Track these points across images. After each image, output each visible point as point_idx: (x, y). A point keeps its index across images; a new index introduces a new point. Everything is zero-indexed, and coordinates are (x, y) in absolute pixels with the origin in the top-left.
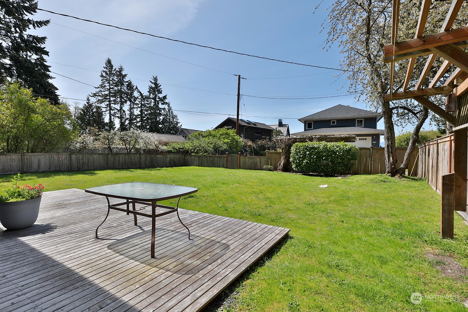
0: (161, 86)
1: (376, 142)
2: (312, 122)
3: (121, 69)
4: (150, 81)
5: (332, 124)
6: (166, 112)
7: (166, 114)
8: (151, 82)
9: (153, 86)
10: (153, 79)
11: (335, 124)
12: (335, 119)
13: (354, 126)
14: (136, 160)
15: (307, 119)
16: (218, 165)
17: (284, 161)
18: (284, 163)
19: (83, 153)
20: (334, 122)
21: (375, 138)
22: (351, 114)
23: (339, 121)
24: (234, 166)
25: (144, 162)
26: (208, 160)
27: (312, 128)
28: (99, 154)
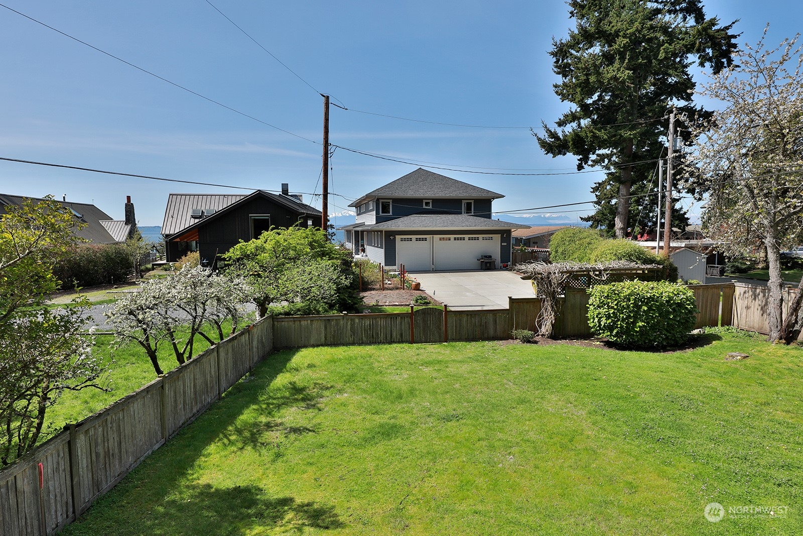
1: (506, 244)
2: (391, 201)
5: (424, 207)
11: (430, 207)
12: (432, 197)
13: (461, 213)
14: (213, 373)
15: (382, 195)
16: (386, 338)
17: (553, 318)
18: (554, 321)
19: (106, 413)
20: (429, 203)
21: (505, 236)
22: (455, 191)
23: (436, 201)
24: (430, 335)
25: (224, 373)
26: (357, 327)
27: (391, 214)
28: (144, 394)
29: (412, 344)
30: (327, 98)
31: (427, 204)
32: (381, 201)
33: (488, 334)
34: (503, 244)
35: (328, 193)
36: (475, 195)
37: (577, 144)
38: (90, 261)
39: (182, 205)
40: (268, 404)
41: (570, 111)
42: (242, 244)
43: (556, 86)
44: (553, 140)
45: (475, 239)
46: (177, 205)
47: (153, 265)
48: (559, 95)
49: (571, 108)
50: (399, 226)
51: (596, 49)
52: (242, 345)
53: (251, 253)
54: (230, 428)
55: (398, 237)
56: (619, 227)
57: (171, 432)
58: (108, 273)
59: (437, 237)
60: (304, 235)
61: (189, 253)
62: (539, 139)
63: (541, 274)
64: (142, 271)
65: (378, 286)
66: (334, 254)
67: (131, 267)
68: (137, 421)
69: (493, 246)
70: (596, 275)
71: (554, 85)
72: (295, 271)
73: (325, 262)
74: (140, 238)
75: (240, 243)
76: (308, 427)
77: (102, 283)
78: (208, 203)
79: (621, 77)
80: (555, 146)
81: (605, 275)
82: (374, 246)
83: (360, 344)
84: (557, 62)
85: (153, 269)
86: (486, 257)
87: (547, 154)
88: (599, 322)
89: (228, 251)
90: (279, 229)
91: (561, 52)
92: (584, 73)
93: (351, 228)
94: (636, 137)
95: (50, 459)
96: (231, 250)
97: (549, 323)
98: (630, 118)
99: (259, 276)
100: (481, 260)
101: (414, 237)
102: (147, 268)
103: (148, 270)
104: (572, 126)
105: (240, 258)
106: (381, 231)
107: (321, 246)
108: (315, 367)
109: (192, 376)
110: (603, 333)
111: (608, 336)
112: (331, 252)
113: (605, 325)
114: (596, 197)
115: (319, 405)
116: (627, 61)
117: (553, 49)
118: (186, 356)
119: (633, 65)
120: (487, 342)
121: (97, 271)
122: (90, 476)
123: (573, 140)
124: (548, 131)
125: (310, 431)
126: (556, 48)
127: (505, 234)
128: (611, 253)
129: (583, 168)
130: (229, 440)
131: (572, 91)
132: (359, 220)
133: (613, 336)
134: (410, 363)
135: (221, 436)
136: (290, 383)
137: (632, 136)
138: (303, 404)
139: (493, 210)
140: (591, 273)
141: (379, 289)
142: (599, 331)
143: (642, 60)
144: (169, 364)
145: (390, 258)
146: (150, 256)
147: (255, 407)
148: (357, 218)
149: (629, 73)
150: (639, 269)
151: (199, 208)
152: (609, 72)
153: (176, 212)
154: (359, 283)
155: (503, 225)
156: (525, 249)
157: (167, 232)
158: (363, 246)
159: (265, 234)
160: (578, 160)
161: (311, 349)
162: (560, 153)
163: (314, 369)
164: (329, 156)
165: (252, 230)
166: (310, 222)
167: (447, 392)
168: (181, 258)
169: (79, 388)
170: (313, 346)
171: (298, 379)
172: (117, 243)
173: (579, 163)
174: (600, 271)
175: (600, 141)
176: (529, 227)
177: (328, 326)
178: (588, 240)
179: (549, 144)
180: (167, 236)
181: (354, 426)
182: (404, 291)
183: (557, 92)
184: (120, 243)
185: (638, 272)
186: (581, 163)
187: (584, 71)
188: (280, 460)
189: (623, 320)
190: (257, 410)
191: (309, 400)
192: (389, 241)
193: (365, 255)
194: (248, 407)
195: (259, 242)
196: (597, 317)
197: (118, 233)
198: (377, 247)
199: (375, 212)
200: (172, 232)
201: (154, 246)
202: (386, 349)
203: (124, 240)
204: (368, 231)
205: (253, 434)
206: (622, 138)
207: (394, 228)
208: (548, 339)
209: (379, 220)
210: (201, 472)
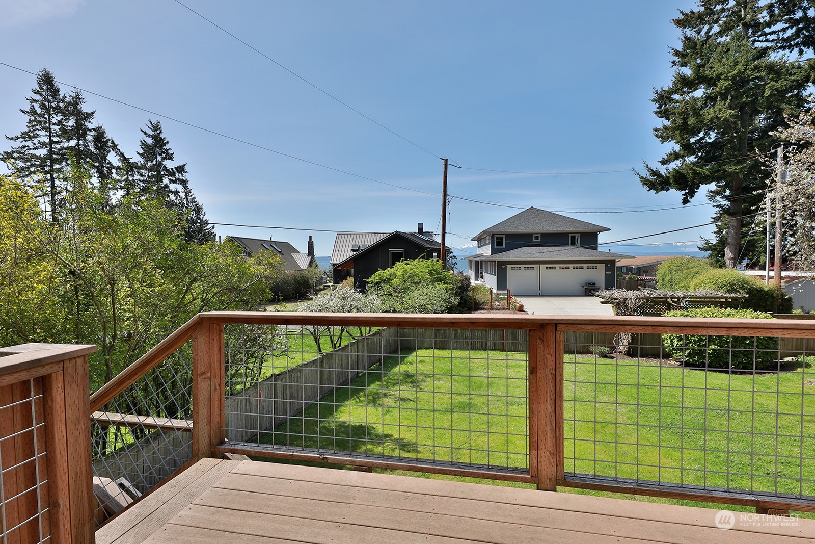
0: (168, 142)
1: (610, 273)
2: (504, 236)
3: (77, 100)
4: (143, 132)
5: (534, 240)
6: (178, 198)
7: (180, 203)
8: (146, 133)
9: (150, 141)
10: (150, 126)
11: (540, 240)
12: (540, 232)
13: (567, 245)
14: (354, 359)
15: (497, 231)
16: (482, 346)
17: (630, 338)
18: (630, 341)
19: (292, 371)
20: (538, 237)
21: (609, 265)
22: (562, 226)
23: (544, 235)
24: (518, 346)
25: (361, 360)
26: (459, 336)
27: (504, 247)
28: (312, 364)
29: (503, 352)
30: (447, 160)
31: (537, 238)
32: (495, 236)
33: (569, 348)
34: (607, 273)
35: (445, 233)
36: (581, 229)
37: (679, 180)
38: (285, 283)
39: (345, 242)
40: (387, 383)
41: (673, 150)
42: (380, 272)
43: (656, 130)
44: (655, 177)
45: (580, 268)
46: (342, 241)
47: (325, 286)
48: (659, 138)
49: (673, 148)
50: (509, 257)
51: (699, 93)
52: (374, 342)
53: (386, 278)
54: (361, 393)
55: (509, 266)
56: (729, 257)
57: (326, 391)
58: (295, 291)
59: (543, 266)
60: (426, 265)
61: (348, 277)
62: (641, 178)
63: (617, 299)
64: (317, 290)
65: (488, 307)
66: (448, 280)
67: (310, 287)
68: (307, 380)
69: (598, 275)
70: (673, 302)
71: (654, 129)
72: (416, 293)
73: (442, 286)
74: (317, 266)
75: (379, 271)
76: (411, 399)
77: (292, 298)
78: (363, 240)
79: (722, 117)
80: (658, 183)
81: (683, 302)
82: (489, 274)
83: (461, 349)
84: (660, 107)
85: (324, 289)
86: (590, 284)
87: (649, 190)
88: (672, 343)
89: (371, 277)
90: (407, 261)
91: (663, 98)
92: (681, 117)
93: (472, 258)
94: (742, 171)
95: (264, 390)
96: (373, 276)
97: (626, 342)
98: (736, 153)
99: (391, 295)
100: (585, 287)
101: (523, 266)
102: (320, 288)
103: (321, 290)
104: (676, 164)
105: (379, 282)
106: (495, 261)
107: (439, 274)
108: (424, 362)
109: (340, 358)
110: (676, 353)
111: (680, 356)
112: (446, 278)
113: (677, 346)
114: (717, 227)
115: (421, 386)
116: (729, 101)
117: (654, 96)
118: (338, 345)
119: (736, 105)
120: (568, 355)
121: (289, 290)
122: (283, 406)
123: (674, 177)
124: (650, 170)
125: (412, 401)
126: (657, 96)
127: (610, 264)
128: (711, 283)
129: (689, 202)
130: (360, 400)
131: (672, 133)
132: (480, 251)
133: (685, 356)
134: (496, 365)
135: (355, 397)
136: (405, 371)
137: (737, 171)
138: (410, 385)
139: (599, 241)
140: (669, 300)
141: (488, 309)
142: (672, 351)
143: (747, 98)
144: (327, 348)
145: (502, 284)
146: (322, 280)
147: (379, 383)
148: (478, 249)
149: (730, 113)
150: (722, 297)
151: (357, 243)
152: (709, 113)
153: (341, 248)
154: (472, 304)
155: (607, 255)
156: (634, 277)
157: (334, 262)
158: (482, 273)
159: (398, 264)
160: (683, 195)
161: (424, 350)
162: (663, 189)
163: (424, 364)
164: (447, 204)
165: (390, 261)
166: (435, 254)
167: (518, 387)
168: (343, 281)
169: (278, 356)
170: (427, 348)
171: (411, 369)
172: (302, 270)
173: (684, 198)
174: (679, 298)
175: (701, 178)
176: (634, 258)
177: (437, 334)
178: (695, 270)
179: (651, 182)
180: (334, 264)
181: (442, 401)
182: (509, 311)
183: (656, 136)
184: (304, 270)
185: (722, 300)
186: (687, 197)
187: (681, 116)
188: (389, 414)
189: (695, 342)
190: (380, 385)
191: (415, 383)
192: (501, 270)
193: (482, 280)
194: (374, 383)
195: (391, 270)
196: (670, 338)
197: (303, 262)
198: (492, 274)
199: (490, 245)
200: (338, 262)
201: (325, 273)
202: (481, 354)
203: (306, 268)
204: (486, 261)
205: (374, 398)
206: (726, 174)
207: (505, 259)
208: (625, 356)
209: (494, 251)
210: (341, 414)
